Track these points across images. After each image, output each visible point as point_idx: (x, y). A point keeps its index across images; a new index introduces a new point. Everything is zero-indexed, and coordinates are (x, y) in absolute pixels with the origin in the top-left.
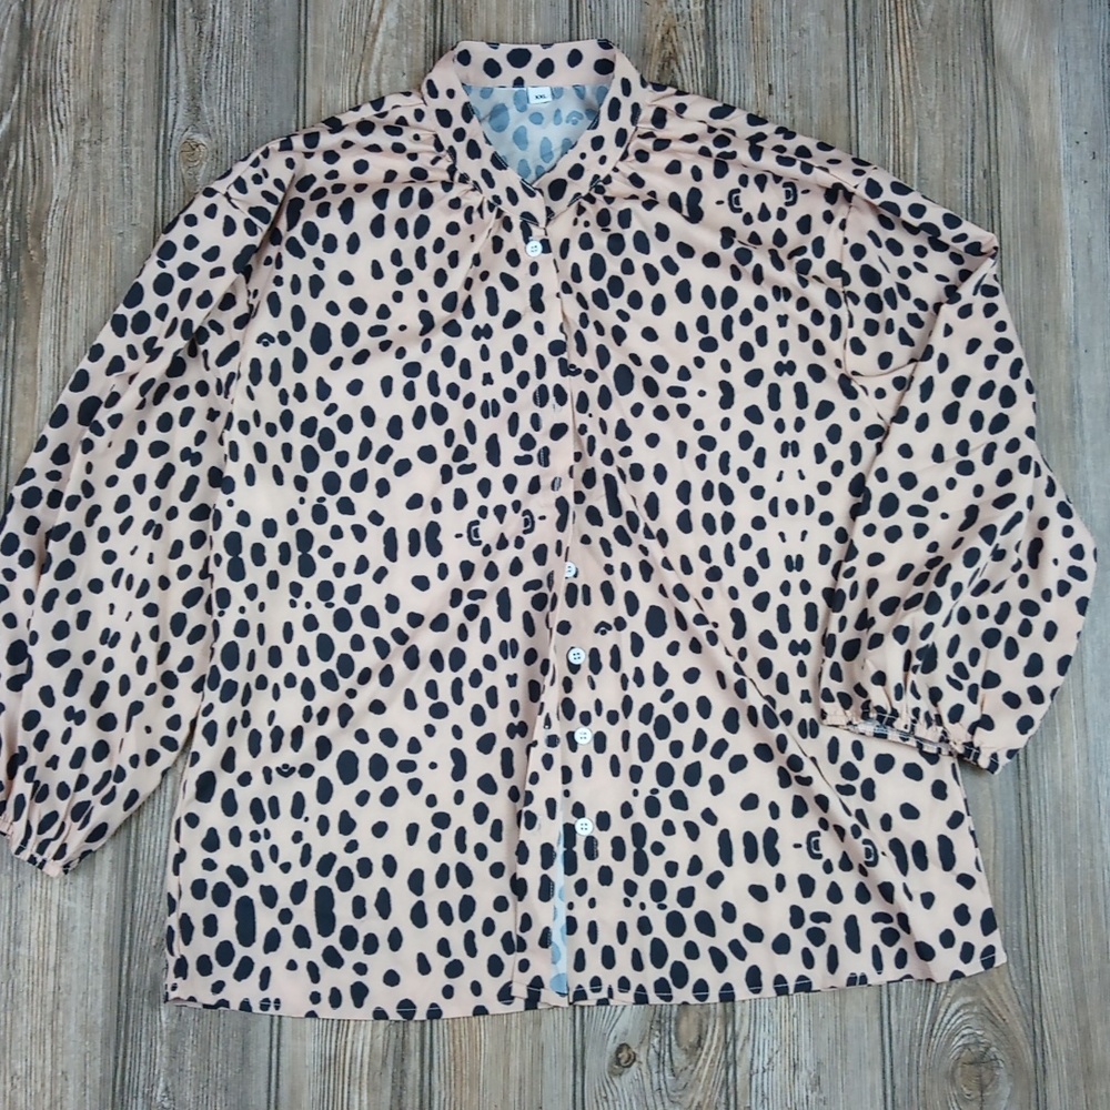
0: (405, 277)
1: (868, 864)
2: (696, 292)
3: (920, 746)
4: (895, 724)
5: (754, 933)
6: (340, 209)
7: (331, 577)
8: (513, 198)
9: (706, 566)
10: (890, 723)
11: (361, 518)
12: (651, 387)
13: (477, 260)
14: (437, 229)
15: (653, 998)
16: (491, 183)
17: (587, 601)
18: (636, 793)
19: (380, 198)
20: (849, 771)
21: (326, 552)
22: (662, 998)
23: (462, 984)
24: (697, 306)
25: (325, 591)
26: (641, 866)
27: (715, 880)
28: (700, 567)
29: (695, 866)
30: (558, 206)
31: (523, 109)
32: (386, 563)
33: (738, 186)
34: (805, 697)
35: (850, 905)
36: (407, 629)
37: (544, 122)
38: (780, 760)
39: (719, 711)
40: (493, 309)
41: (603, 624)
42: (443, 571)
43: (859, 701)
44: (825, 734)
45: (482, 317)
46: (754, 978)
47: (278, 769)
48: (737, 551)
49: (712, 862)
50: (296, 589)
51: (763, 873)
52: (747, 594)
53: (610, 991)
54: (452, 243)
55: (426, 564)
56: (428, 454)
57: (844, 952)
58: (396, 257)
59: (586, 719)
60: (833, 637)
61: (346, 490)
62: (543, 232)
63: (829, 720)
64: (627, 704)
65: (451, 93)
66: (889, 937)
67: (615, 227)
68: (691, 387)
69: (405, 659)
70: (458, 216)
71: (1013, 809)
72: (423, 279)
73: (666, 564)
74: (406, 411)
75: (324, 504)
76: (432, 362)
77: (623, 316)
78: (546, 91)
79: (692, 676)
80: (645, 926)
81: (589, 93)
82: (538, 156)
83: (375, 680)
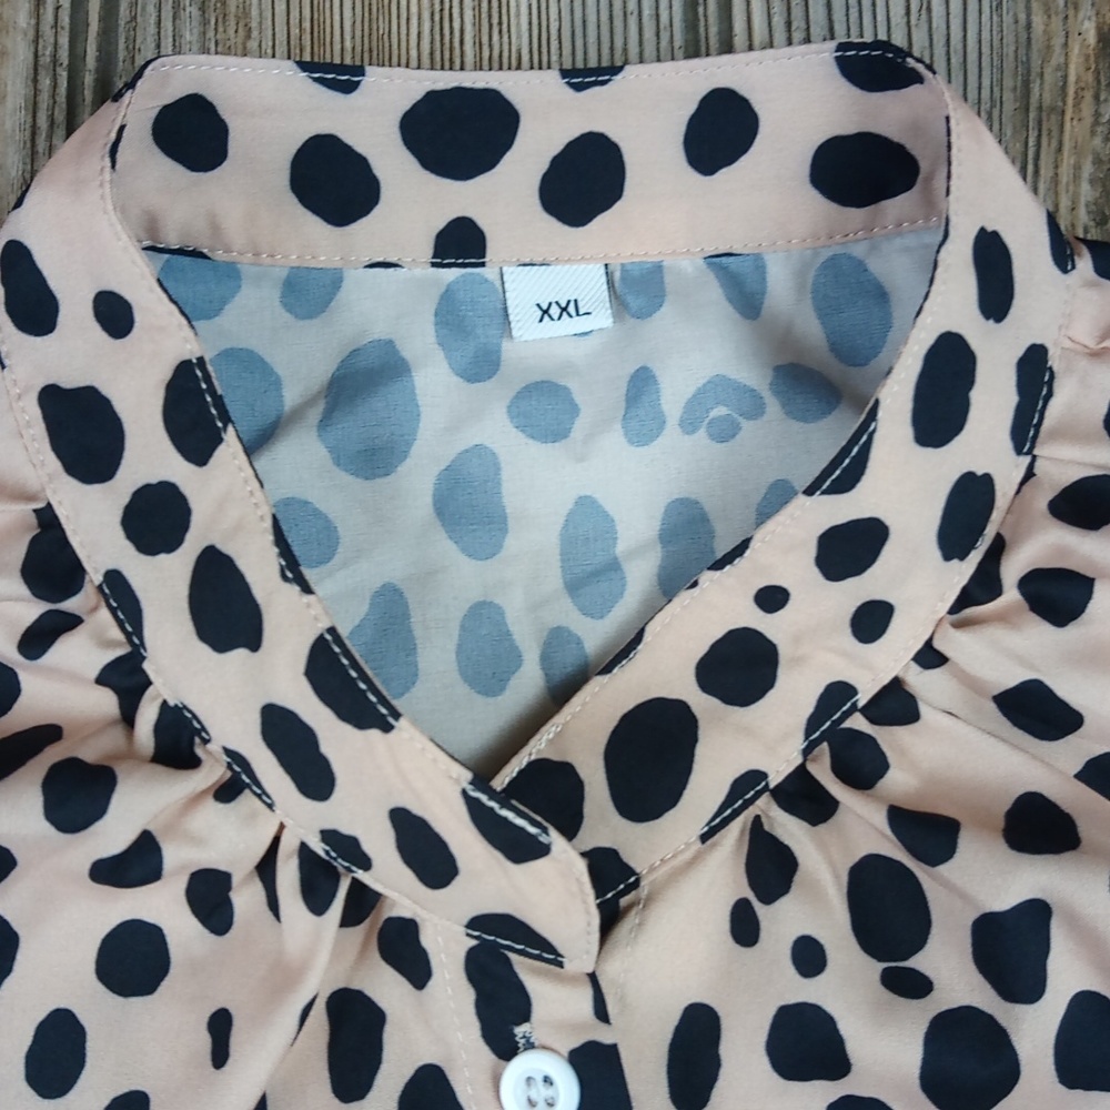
16: (315, 778)
30: (656, 845)
31: (481, 366)
37: (580, 427)
62: (584, 1000)
65: (114, 315)
78: (585, 283)
81: (782, 287)
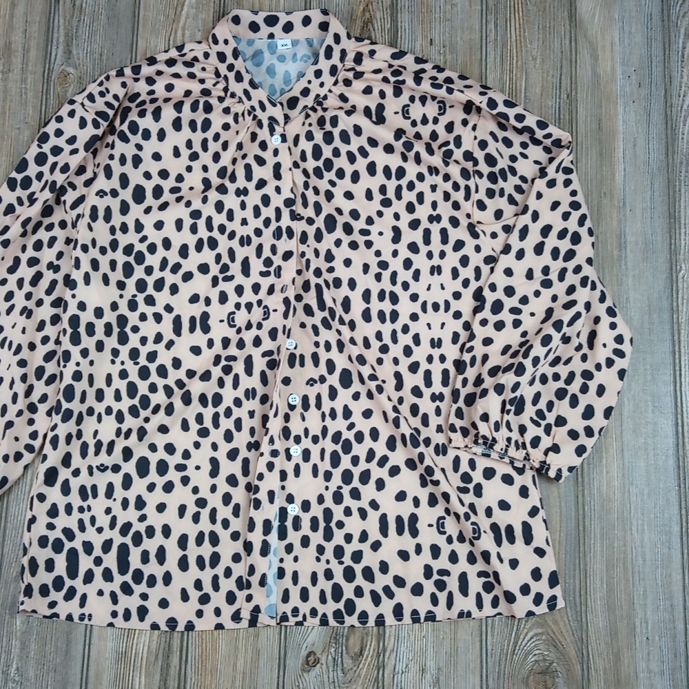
0: (194, 157)
1: (474, 538)
2: (380, 169)
3: (512, 463)
4: (494, 447)
5: (399, 582)
6: (153, 113)
7: (138, 345)
8: (263, 108)
9: (380, 344)
10: (491, 447)
11: (159, 308)
12: (348, 229)
13: (240, 146)
14: (216, 127)
15: (332, 622)
16: (249, 98)
17: (302, 365)
18: (327, 488)
19: (178, 106)
20: (466, 478)
21: (135, 329)
22: (338, 622)
23: (208, 609)
24: (380, 178)
25: (134, 354)
26: (328, 536)
27: (376, 546)
28: (376, 344)
29: (364, 537)
30: (293, 114)
31: (273, 53)
32: (174, 337)
33: (408, 102)
34: (439, 429)
35: (463, 565)
36: (185, 379)
37: (286, 61)
38: (421, 469)
39: (383, 437)
40: (249, 177)
41: (312, 379)
42: (211, 343)
43: (473, 432)
44: (452, 454)
45: (241, 182)
46: (398, 611)
47: (97, 467)
48: (400, 335)
49: (374, 535)
50: (115, 353)
51: (407, 542)
52: (405, 363)
53: (304, 616)
54: (225, 136)
55: (199, 339)
56: (204, 269)
57: (457, 596)
58: (189, 144)
59: (298, 440)
60: (458, 390)
61: (150, 290)
62: (282, 130)
63: (453, 444)
64: (325, 431)
65: (226, 42)
66: (488, 587)
67: (328, 127)
68: (374, 229)
69: (181, 398)
70: (229, 119)
71: (573, 506)
72: (206, 158)
73: (353, 341)
74: (191, 241)
75: (136, 299)
76: (208, 210)
77: (333, 183)
78: (289, 42)
79: (367, 414)
80: (329, 575)
81: (315, 42)
82: (282, 82)
83: (162, 411)
